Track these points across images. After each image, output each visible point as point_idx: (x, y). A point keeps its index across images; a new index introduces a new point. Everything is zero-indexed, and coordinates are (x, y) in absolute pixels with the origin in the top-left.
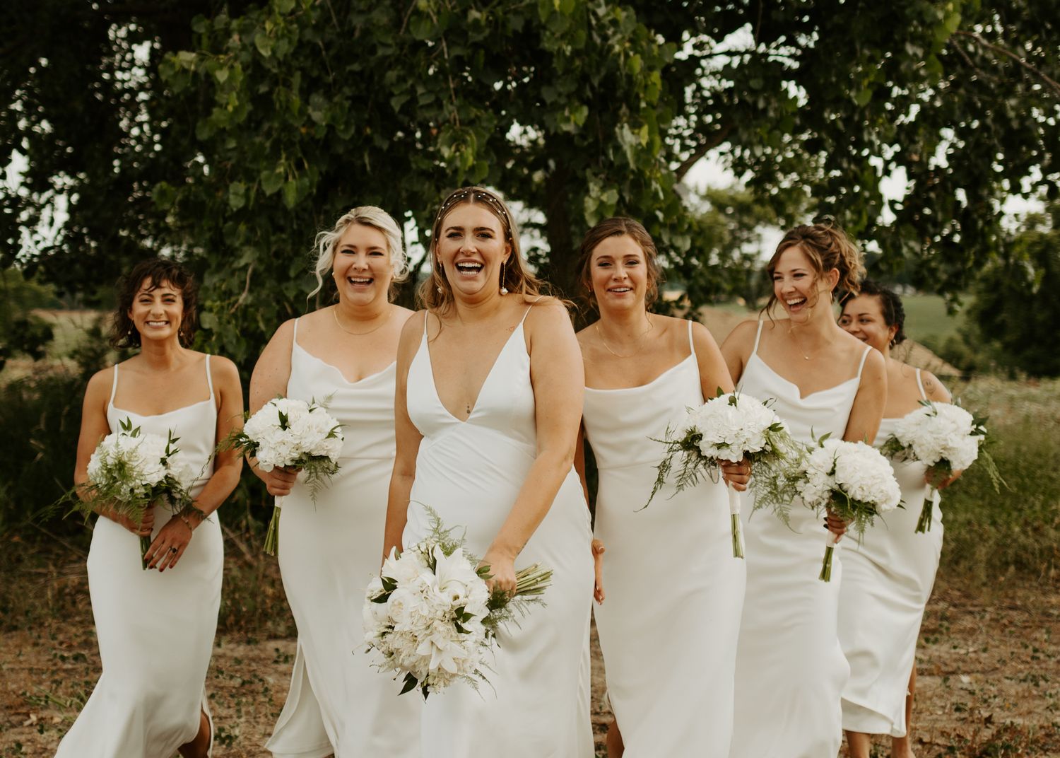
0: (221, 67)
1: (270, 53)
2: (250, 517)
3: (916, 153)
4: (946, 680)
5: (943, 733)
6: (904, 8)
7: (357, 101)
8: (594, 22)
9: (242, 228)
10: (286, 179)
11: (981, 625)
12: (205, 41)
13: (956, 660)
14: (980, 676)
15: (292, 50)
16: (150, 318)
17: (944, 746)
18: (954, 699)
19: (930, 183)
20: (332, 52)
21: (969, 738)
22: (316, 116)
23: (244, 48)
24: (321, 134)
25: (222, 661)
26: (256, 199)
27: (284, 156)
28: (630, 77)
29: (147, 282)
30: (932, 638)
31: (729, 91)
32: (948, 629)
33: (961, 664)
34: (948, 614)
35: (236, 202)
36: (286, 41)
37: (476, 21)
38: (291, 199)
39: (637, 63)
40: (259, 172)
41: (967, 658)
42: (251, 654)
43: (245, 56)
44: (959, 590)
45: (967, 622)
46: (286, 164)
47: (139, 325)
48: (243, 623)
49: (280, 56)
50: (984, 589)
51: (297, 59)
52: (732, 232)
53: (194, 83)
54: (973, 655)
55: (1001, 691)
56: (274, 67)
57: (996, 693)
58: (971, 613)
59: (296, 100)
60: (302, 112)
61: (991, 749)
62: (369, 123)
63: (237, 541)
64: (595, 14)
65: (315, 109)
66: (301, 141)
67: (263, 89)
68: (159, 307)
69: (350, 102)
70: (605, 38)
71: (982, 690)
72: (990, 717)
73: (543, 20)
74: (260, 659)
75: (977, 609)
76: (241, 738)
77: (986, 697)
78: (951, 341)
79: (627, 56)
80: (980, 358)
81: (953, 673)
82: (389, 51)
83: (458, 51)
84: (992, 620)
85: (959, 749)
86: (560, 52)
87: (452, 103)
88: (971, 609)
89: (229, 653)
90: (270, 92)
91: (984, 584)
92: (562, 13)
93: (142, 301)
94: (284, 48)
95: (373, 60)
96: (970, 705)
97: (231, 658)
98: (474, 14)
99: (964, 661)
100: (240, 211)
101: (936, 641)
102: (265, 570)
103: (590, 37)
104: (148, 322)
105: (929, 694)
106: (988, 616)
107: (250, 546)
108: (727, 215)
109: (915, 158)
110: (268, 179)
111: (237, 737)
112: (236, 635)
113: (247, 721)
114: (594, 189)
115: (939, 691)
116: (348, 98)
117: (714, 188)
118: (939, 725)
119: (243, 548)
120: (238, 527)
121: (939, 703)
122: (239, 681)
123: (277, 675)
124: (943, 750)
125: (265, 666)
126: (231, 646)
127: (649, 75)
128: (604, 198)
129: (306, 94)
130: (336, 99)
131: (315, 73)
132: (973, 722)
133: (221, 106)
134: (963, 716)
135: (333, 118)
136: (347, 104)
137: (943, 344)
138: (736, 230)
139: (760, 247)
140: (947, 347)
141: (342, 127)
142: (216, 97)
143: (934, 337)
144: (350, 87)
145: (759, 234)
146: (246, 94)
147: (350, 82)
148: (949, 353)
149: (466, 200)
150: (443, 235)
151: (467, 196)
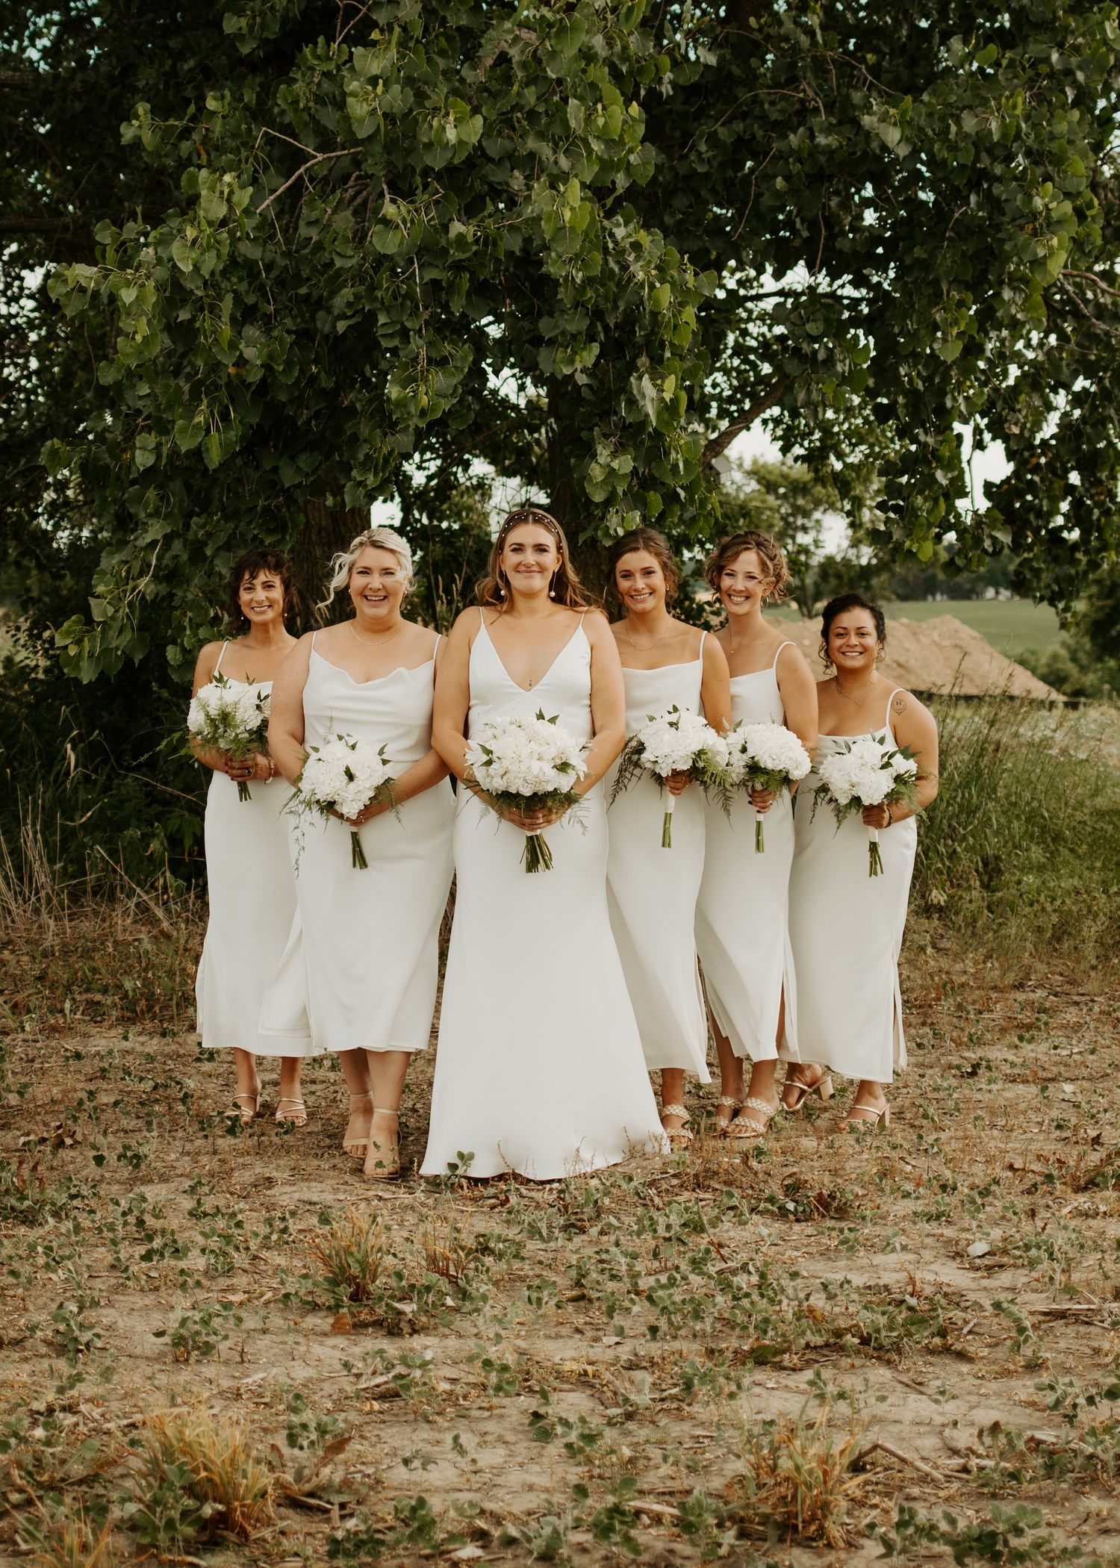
0: (128, 284)
1: (191, 268)
2: (168, 874)
3: (1016, 424)
4: (1044, 1089)
5: (1039, 1157)
6: (1002, 241)
7: (304, 335)
8: (611, 245)
9: (151, 494)
10: (208, 431)
11: (1088, 1019)
12: (110, 253)
13: (1056, 1064)
14: (1086, 1084)
15: (221, 267)
16: (254, 605)
17: (1040, 1174)
18: (1055, 1114)
19: (1034, 461)
20: (274, 274)
21: (1072, 1164)
22: (249, 353)
23: (159, 261)
24: (255, 376)
25: (130, 1058)
26: (170, 457)
27: (205, 402)
28: (655, 314)
30: (1027, 1036)
31: (781, 339)
32: (1046, 1024)
33: (1062, 1069)
34: (1048, 1005)
35: (143, 459)
36: (214, 253)
37: (461, 237)
38: (214, 457)
39: (666, 295)
40: (174, 422)
41: (1070, 1061)
42: (167, 1049)
43: (161, 273)
44: (1061, 975)
45: (1071, 1015)
46: (208, 411)
47: (247, 611)
48: (157, 1009)
49: (205, 272)
50: (1093, 974)
51: (229, 280)
52: (784, 518)
53: (92, 306)
54: (1077, 1057)
55: (1112, 1103)
56: (198, 288)
57: (1106, 1106)
58: (1077, 1003)
59: (226, 330)
60: (233, 345)
61: (1099, 1179)
62: (316, 361)
63: (152, 904)
64: (612, 235)
65: (249, 344)
66: (228, 384)
67: (184, 315)
68: (261, 594)
69: (294, 337)
70: (625, 267)
71: (1089, 1102)
72: (1099, 1136)
73: (547, 237)
74: (179, 1056)
75: (1083, 999)
76: (152, 1157)
77: (1094, 1111)
78: (1055, 657)
79: (652, 287)
80: (1090, 679)
81: (1052, 1080)
83: (433, 274)
84: (1101, 1012)
85: (1059, 1178)
86: (569, 279)
87: (422, 337)
88: (1076, 998)
89: (139, 1048)
90: (193, 320)
91: (1094, 968)
92: (573, 229)
93: (246, 589)
94: (211, 263)
96: (1074, 1121)
97: (141, 1054)
98: (457, 228)
99: (1066, 1065)
100: (149, 471)
101: (1031, 1040)
102: (186, 942)
103: (606, 262)
104: (253, 608)
105: (1022, 1106)
106: (1096, 1009)
107: (168, 911)
108: (778, 497)
109: (1016, 430)
110: (183, 431)
111: (146, 1156)
112: (149, 1025)
113: (161, 1136)
114: (603, 454)
115: (1034, 1103)
116: (289, 332)
117: (761, 461)
118: (1034, 1146)
119: (160, 913)
120: (153, 887)
121: (1034, 1117)
122: (151, 1083)
123: (199, 1077)
124: (1039, 1179)
125: (184, 1065)
126: (142, 1039)
127: (680, 312)
128: (615, 464)
129: (237, 323)
130: (275, 333)
131: (251, 300)
132: (1077, 1143)
133: (127, 335)
134: (1064, 1135)
135: (271, 356)
136: (289, 339)
137: (1044, 660)
138: (788, 515)
139: (821, 537)
140: (1048, 665)
141: (281, 368)
142: (121, 324)
143: (1033, 653)
144: (294, 318)
145: (818, 521)
146: (159, 320)
147: (295, 312)
148: (1051, 673)
149: (525, 521)
150: (507, 549)
151: (526, 517)
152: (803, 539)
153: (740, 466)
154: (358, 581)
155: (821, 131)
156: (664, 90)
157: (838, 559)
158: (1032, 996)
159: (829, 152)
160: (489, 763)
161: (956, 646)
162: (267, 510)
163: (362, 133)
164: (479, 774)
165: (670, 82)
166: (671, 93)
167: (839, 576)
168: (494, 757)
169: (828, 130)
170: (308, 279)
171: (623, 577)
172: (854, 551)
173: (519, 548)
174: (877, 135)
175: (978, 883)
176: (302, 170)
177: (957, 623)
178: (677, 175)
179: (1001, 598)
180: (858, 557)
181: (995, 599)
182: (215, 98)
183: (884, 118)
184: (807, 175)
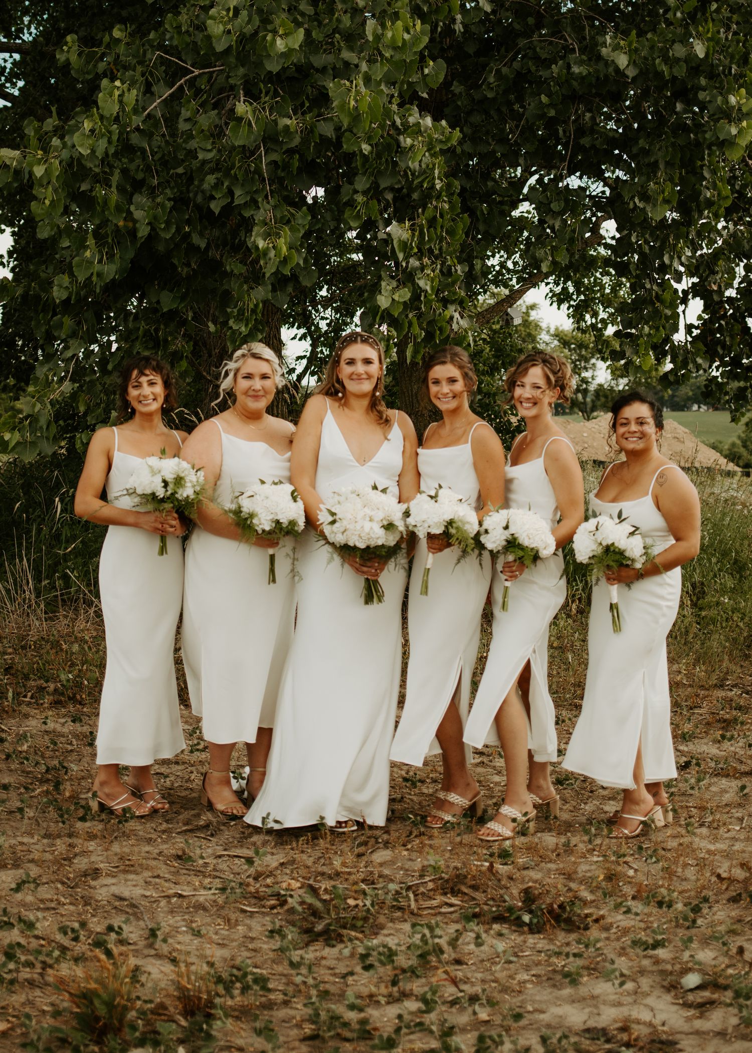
0: (39, 162)
1: (88, 151)
3: (715, 284)
4: (743, 787)
7: (180, 202)
12: (34, 142)
16: (141, 398)
20: (158, 157)
22: (139, 214)
23: (64, 146)
24: (143, 232)
29: (135, 372)
30: (728, 733)
34: (742, 702)
35: (58, 295)
36: (105, 140)
37: (287, 127)
43: (65, 155)
47: (135, 404)
49: (100, 153)
51: (119, 159)
56: (95, 166)
59: (113, 197)
62: (188, 222)
65: (139, 207)
67: (85, 187)
68: (147, 390)
69: (172, 203)
78: (733, 445)
82: (210, 156)
83: (274, 157)
87: (268, 203)
90: (91, 190)
93: (134, 387)
94: (104, 147)
95: (195, 164)
100: (63, 303)
104: (140, 402)
108: (570, 350)
109: (714, 287)
115: (735, 798)
116: (169, 199)
129: (126, 193)
130: (159, 200)
133: (38, 200)
135: (155, 217)
136: (169, 204)
137: (726, 447)
138: (577, 360)
139: (595, 374)
140: (729, 450)
141: (163, 226)
142: (34, 192)
143: (721, 442)
144: (172, 189)
145: (593, 364)
146: (63, 189)
147: (173, 184)
148: (731, 454)
149: (355, 341)
150: (342, 363)
151: (356, 339)
152: (585, 374)
153: (548, 332)
154: (243, 384)
155: (575, 63)
156: (457, 28)
157: (605, 386)
158: (730, 694)
159: (582, 78)
160: (333, 522)
161: (675, 438)
162: (147, 333)
163: (220, 47)
164: (327, 530)
165: (462, 23)
166: (462, 30)
167: (606, 397)
168: (337, 517)
169: (581, 63)
170: (183, 161)
171: (433, 383)
172: (615, 382)
173: (352, 362)
174: (613, 61)
175: (689, 602)
176: (182, 81)
177: (676, 424)
178: (474, 99)
179: (701, 410)
180: (617, 385)
181: (698, 410)
182: (120, 30)
183: (616, 48)
184: (563, 95)
